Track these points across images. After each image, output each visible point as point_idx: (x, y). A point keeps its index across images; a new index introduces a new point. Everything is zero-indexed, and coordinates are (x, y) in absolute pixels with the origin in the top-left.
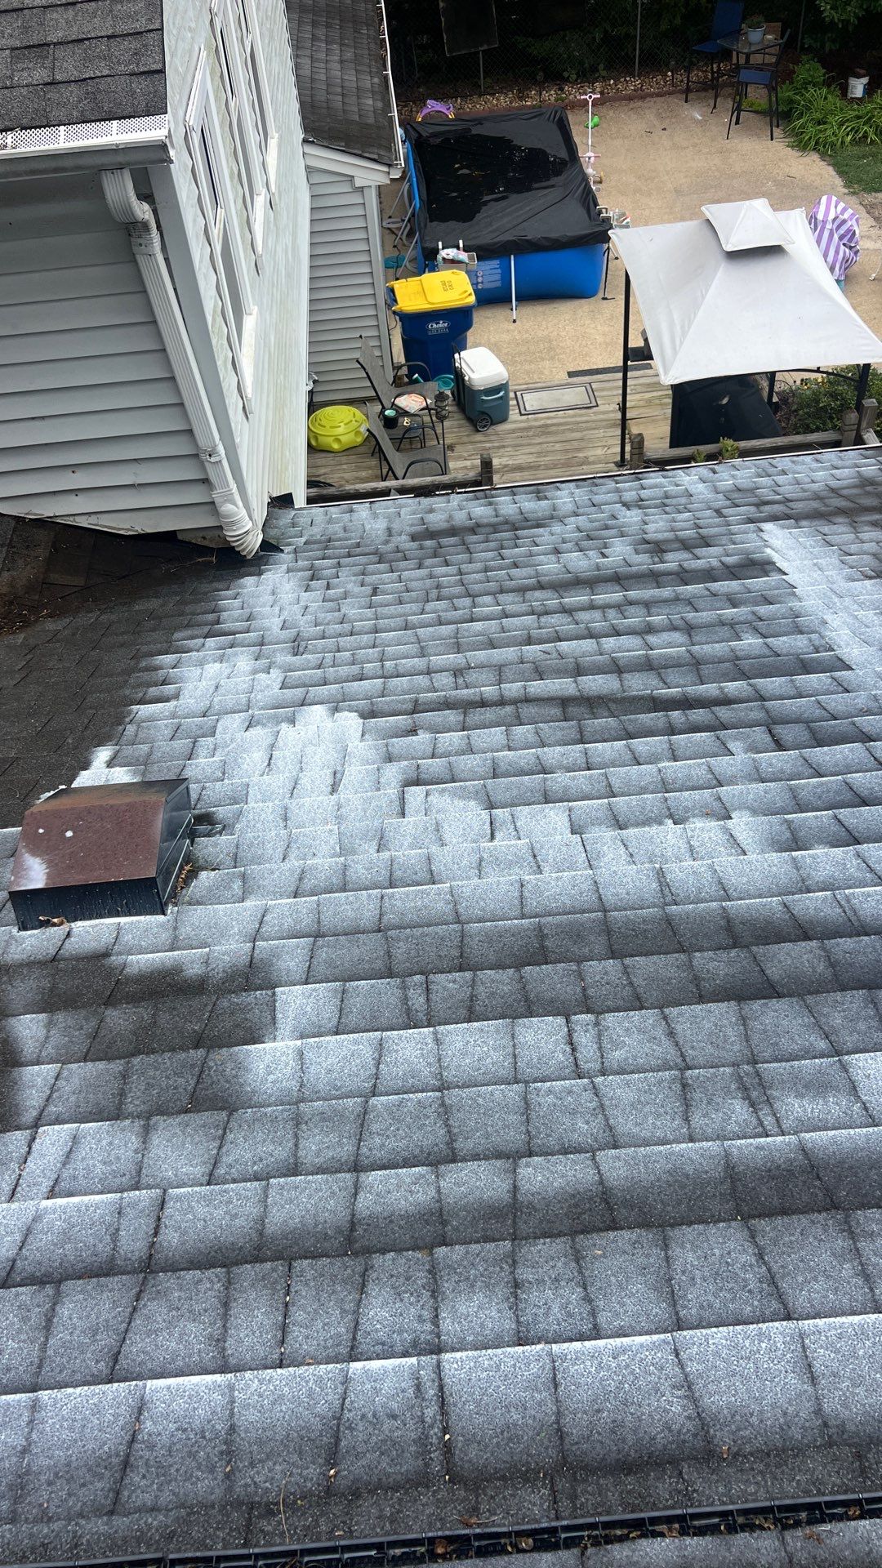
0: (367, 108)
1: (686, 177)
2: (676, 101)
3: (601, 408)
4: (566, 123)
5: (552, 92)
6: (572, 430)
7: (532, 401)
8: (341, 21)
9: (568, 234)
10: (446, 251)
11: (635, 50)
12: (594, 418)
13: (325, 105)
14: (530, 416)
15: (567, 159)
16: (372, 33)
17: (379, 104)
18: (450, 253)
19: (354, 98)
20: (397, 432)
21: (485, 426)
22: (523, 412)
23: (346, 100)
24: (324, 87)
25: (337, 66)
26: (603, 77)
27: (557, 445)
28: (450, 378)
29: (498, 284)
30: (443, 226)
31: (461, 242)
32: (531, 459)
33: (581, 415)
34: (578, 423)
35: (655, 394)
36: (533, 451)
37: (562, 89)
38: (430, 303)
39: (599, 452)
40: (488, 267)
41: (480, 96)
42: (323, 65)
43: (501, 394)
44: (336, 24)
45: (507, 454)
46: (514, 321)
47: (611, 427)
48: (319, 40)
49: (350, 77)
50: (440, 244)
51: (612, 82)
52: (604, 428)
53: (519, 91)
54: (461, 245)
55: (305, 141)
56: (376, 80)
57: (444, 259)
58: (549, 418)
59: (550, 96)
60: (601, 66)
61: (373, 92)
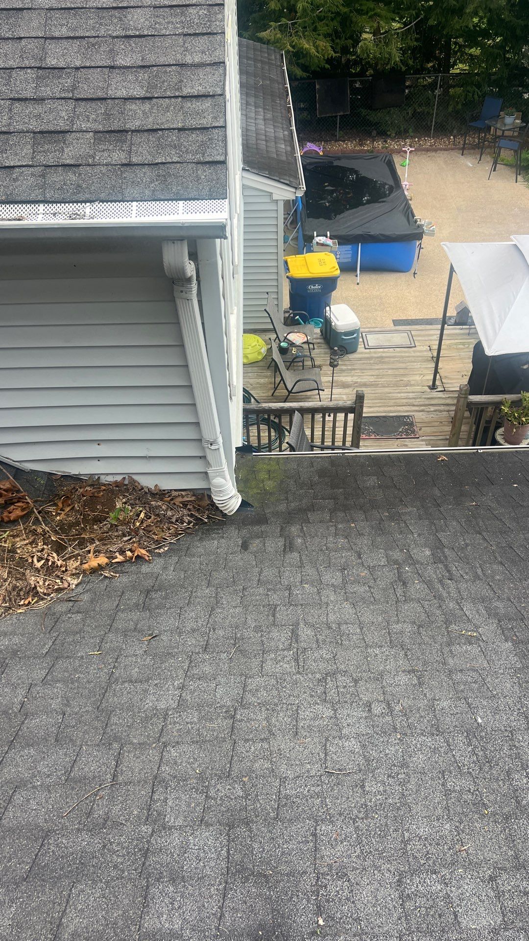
0: (281, 150)
1: (464, 201)
2: (456, 154)
3: (418, 348)
4: (392, 163)
5: (380, 143)
6: (399, 362)
7: (372, 340)
8: (264, 94)
9: (396, 233)
10: (319, 238)
11: (432, 122)
12: (413, 354)
13: (255, 146)
14: (371, 350)
15: (394, 186)
16: (282, 102)
17: (289, 148)
18: (321, 239)
19: (273, 143)
20: (289, 357)
21: (342, 355)
22: (367, 347)
23: (268, 144)
24: (255, 135)
25: (262, 122)
26: (411, 137)
27: (390, 371)
28: (320, 321)
29: (350, 260)
30: (316, 221)
31: (328, 233)
32: (372, 379)
33: (405, 352)
34: (403, 357)
35: (453, 341)
36: (374, 373)
37: (386, 142)
38: (310, 273)
39: (417, 378)
40: (344, 249)
41: (336, 141)
42: (253, 121)
43: (355, 335)
44: (261, 96)
45: (356, 374)
46: (358, 284)
47: (424, 362)
48: (250, 105)
49: (271, 130)
50: (315, 233)
51: (416, 139)
52: (420, 362)
53: (360, 140)
54: (329, 235)
55: (243, 169)
56: (286, 133)
57: (317, 243)
58: (384, 352)
59: (379, 144)
60: (411, 130)
61: (285, 140)
